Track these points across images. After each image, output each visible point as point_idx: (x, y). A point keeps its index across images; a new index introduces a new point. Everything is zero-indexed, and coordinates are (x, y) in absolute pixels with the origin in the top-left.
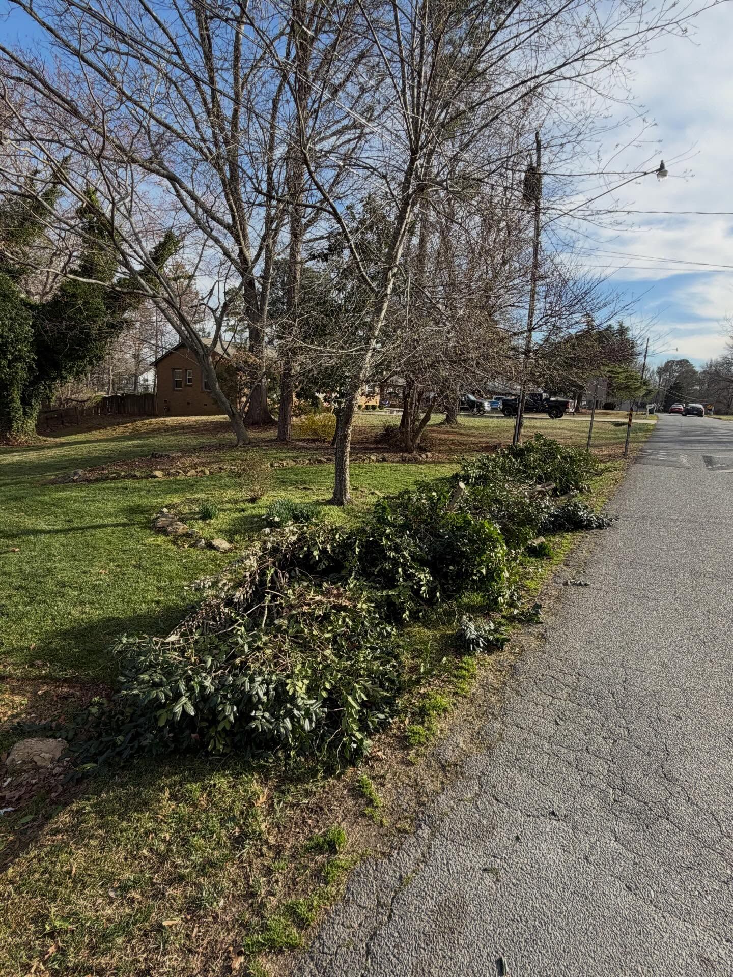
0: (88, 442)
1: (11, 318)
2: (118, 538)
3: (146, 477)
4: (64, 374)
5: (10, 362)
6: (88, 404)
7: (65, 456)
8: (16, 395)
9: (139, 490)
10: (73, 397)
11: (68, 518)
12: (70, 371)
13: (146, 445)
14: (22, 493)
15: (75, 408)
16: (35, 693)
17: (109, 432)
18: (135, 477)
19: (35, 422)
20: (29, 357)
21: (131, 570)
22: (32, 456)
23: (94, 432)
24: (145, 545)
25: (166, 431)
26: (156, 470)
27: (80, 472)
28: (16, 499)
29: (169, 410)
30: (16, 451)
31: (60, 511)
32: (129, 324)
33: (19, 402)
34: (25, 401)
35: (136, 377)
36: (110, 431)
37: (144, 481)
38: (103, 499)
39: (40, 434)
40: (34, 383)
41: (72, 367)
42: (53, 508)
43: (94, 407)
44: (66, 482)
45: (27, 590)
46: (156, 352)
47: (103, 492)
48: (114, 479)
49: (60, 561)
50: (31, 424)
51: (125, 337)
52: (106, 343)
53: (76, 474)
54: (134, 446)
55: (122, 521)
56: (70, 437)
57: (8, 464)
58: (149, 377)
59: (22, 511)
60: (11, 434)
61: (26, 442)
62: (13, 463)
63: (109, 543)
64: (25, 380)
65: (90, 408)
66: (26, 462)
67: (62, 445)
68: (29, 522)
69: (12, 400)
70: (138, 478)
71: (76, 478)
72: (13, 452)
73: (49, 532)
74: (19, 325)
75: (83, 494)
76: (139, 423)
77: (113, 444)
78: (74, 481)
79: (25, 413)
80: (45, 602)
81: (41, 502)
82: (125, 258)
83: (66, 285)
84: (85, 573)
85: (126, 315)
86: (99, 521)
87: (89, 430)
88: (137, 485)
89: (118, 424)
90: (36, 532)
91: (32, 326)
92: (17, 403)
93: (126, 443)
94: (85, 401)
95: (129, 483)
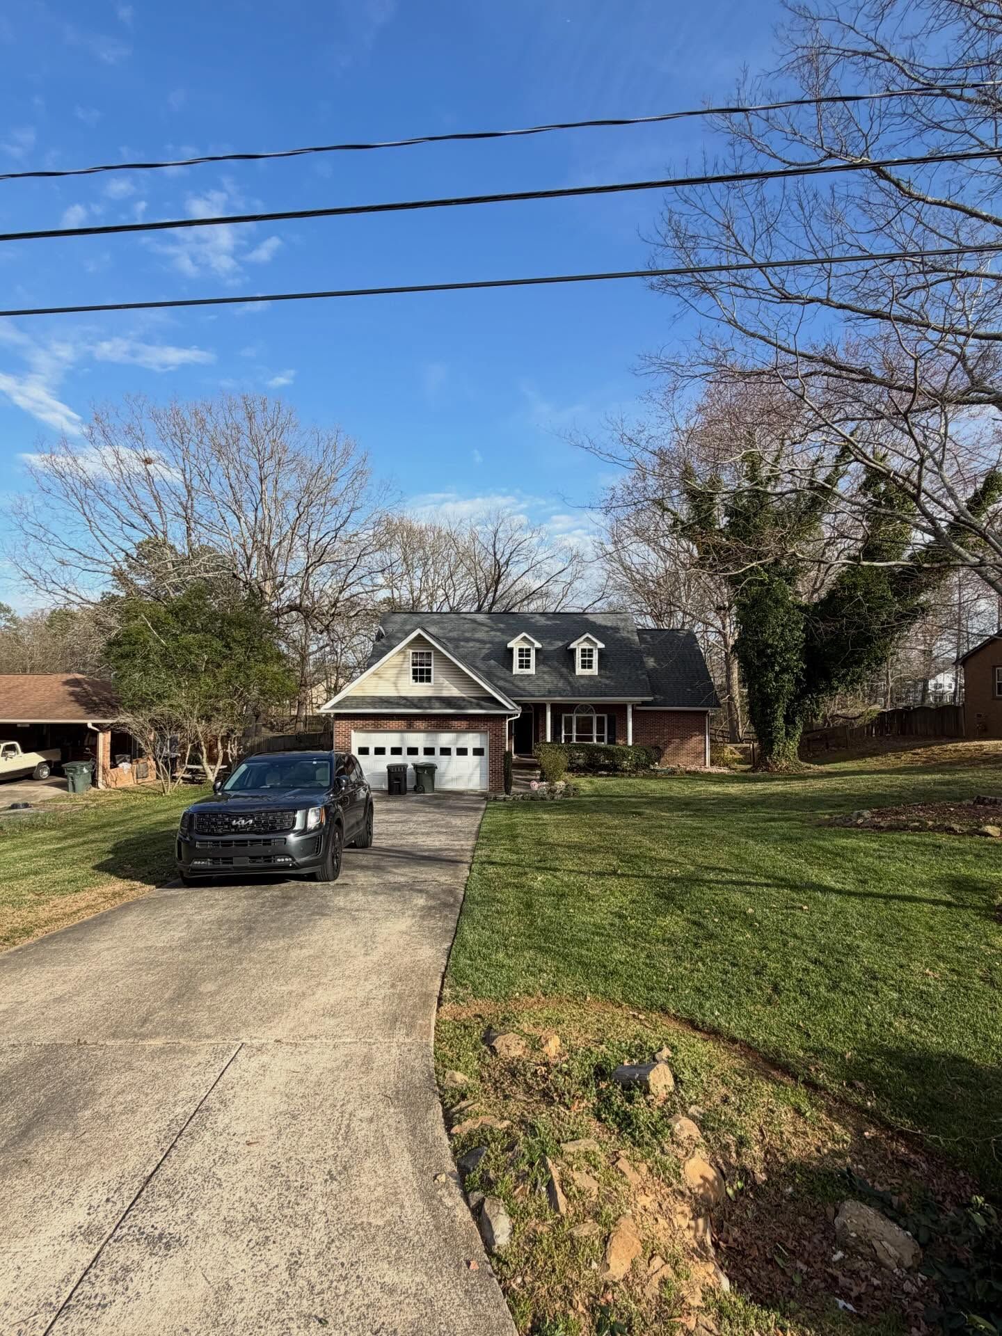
0: (861, 772)
1: (782, 625)
2: (943, 924)
3: (971, 834)
4: (835, 683)
5: (777, 674)
6: (860, 722)
7: (837, 790)
8: (781, 712)
9: (962, 852)
10: (839, 712)
11: (860, 877)
12: (842, 680)
13: (956, 782)
14: (796, 833)
15: (844, 727)
16: (860, 1132)
17: (891, 760)
18: (950, 830)
19: (798, 744)
20: (797, 667)
21: (978, 984)
22: (796, 786)
23: (868, 759)
24: (993, 947)
25: (985, 761)
26: (986, 824)
27: (867, 814)
28: (790, 839)
29: (986, 730)
30: (779, 779)
31: (849, 865)
32: (924, 610)
33: (781, 720)
34: (789, 720)
35: (925, 682)
36: (893, 758)
37: (968, 839)
38: (906, 857)
39: (801, 759)
40: (799, 697)
41: (844, 676)
42: (838, 860)
43: (868, 726)
44: (847, 826)
45: (826, 967)
46: (958, 646)
47: (903, 847)
48: (915, 829)
49: (863, 938)
50: (793, 746)
51: (916, 629)
52: (892, 640)
53: (859, 816)
54: (936, 783)
55: (944, 898)
56: (838, 765)
57: (773, 795)
58: (946, 682)
59: (800, 856)
60: (771, 758)
61: (787, 768)
62: (777, 794)
63: (931, 929)
64: (791, 694)
65: (861, 727)
66: (791, 794)
67: (830, 775)
68: (813, 874)
69: (775, 719)
70: (955, 833)
71: (860, 821)
72: (773, 780)
73: (839, 892)
74: (790, 630)
75: (875, 846)
76: (936, 749)
77: (901, 777)
78: (858, 826)
79: (787, 734)
80: (852, 993)
81: (820, 848)
82: (933, 523)
83: (843, 577)
84: (901, 967)
85: (923, 598)
86: (907, 891)
87: (862, 756)
88: (956, 844)
89: (904, 750)
90: (826, 889)
91: (803, 631)
92: (780, 722)
93: (921, 777)
94: (855, 718)
95: (942, 839)
